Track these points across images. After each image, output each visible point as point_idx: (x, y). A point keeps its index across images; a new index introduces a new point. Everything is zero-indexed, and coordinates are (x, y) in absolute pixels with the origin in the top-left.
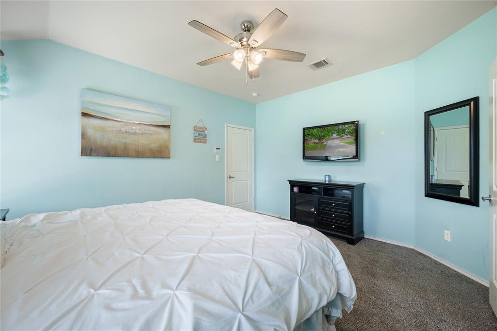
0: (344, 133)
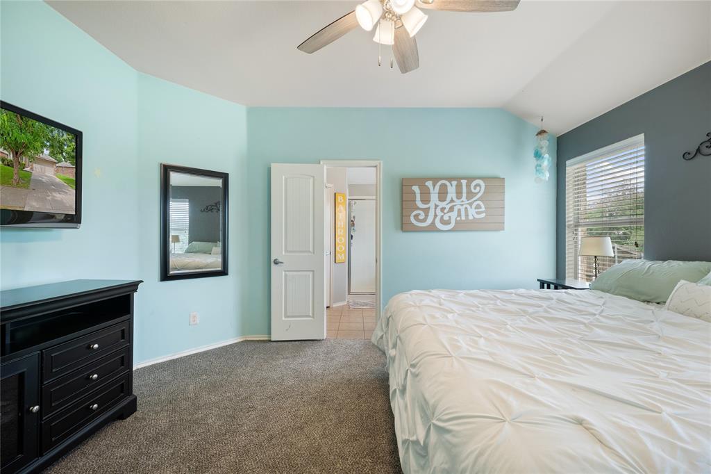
0: (62, 153)
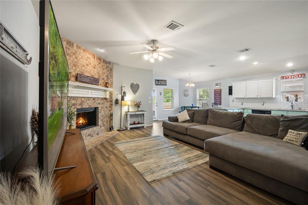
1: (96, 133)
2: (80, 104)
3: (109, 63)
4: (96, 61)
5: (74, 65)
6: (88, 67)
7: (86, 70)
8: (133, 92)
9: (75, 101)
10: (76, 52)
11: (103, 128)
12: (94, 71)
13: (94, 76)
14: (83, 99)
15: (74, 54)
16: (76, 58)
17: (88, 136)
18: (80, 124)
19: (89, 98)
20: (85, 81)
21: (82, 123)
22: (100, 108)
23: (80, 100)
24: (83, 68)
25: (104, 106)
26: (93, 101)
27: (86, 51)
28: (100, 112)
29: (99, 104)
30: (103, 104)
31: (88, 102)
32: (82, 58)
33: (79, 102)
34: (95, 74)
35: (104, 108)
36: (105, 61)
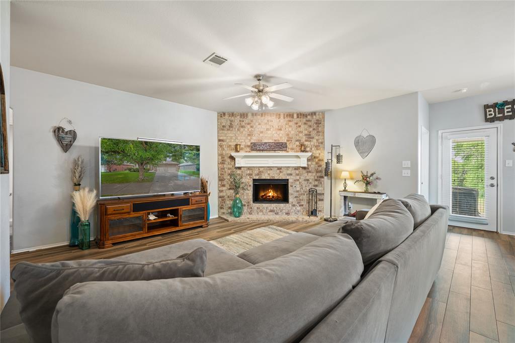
1: (284, 211)
2: (258, 174)
3: (313, 114)
4: (282, 121)
5: (249, 135)
6: (269, 132)
7: (266, 135)
8: (360, 153)
9: (251, 171)
10: (252, 121)
11: (299, 208)
12: (279, 135)
13: (279, 140)
14: (261, 169)
15: (249, 124)
16: (252, 127)
17: (269, 211)
18: (269, 196)
19: (270, 168)
20: (261, 148)
21: (273, 197)
22: (290, 181)
23: (257, 169)
24: (261, 135)
25: (301, 178)
26: (278, 171)
27: (265, 115)
28: (292, 186)
29: (291, 175)
30: (297, 175)
31: (268, 173)
32: (259, 124)
33: (256, 172)
34: (281, 138)
35: (300, 181)
36: (301, 115)
